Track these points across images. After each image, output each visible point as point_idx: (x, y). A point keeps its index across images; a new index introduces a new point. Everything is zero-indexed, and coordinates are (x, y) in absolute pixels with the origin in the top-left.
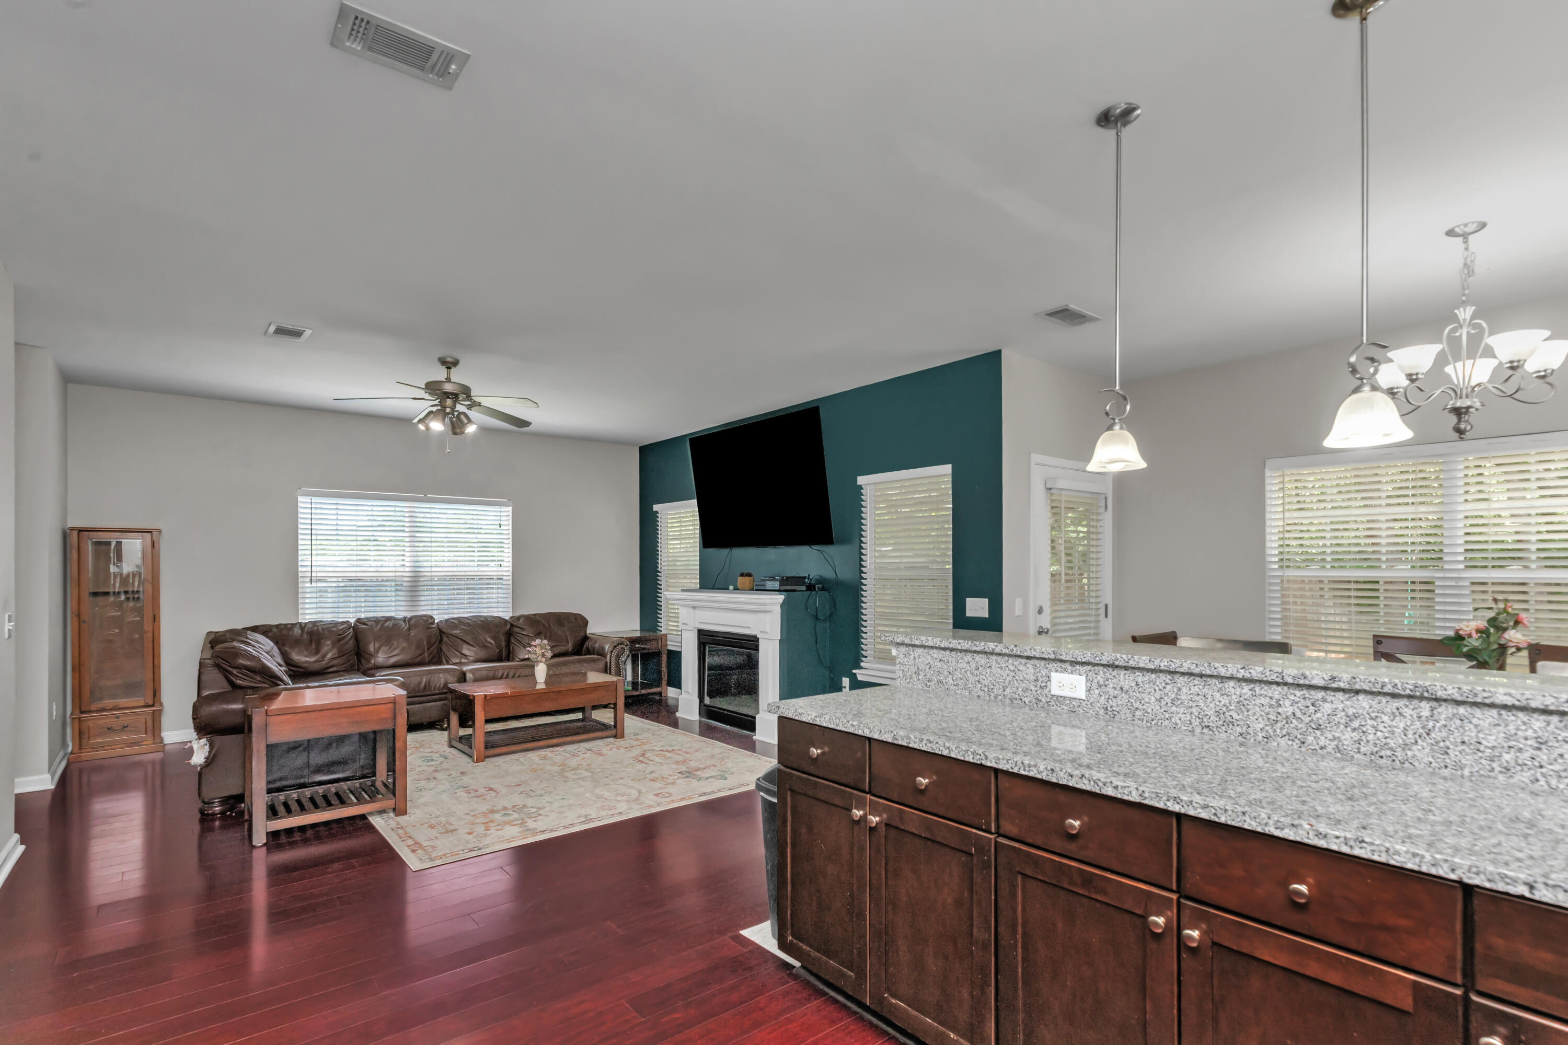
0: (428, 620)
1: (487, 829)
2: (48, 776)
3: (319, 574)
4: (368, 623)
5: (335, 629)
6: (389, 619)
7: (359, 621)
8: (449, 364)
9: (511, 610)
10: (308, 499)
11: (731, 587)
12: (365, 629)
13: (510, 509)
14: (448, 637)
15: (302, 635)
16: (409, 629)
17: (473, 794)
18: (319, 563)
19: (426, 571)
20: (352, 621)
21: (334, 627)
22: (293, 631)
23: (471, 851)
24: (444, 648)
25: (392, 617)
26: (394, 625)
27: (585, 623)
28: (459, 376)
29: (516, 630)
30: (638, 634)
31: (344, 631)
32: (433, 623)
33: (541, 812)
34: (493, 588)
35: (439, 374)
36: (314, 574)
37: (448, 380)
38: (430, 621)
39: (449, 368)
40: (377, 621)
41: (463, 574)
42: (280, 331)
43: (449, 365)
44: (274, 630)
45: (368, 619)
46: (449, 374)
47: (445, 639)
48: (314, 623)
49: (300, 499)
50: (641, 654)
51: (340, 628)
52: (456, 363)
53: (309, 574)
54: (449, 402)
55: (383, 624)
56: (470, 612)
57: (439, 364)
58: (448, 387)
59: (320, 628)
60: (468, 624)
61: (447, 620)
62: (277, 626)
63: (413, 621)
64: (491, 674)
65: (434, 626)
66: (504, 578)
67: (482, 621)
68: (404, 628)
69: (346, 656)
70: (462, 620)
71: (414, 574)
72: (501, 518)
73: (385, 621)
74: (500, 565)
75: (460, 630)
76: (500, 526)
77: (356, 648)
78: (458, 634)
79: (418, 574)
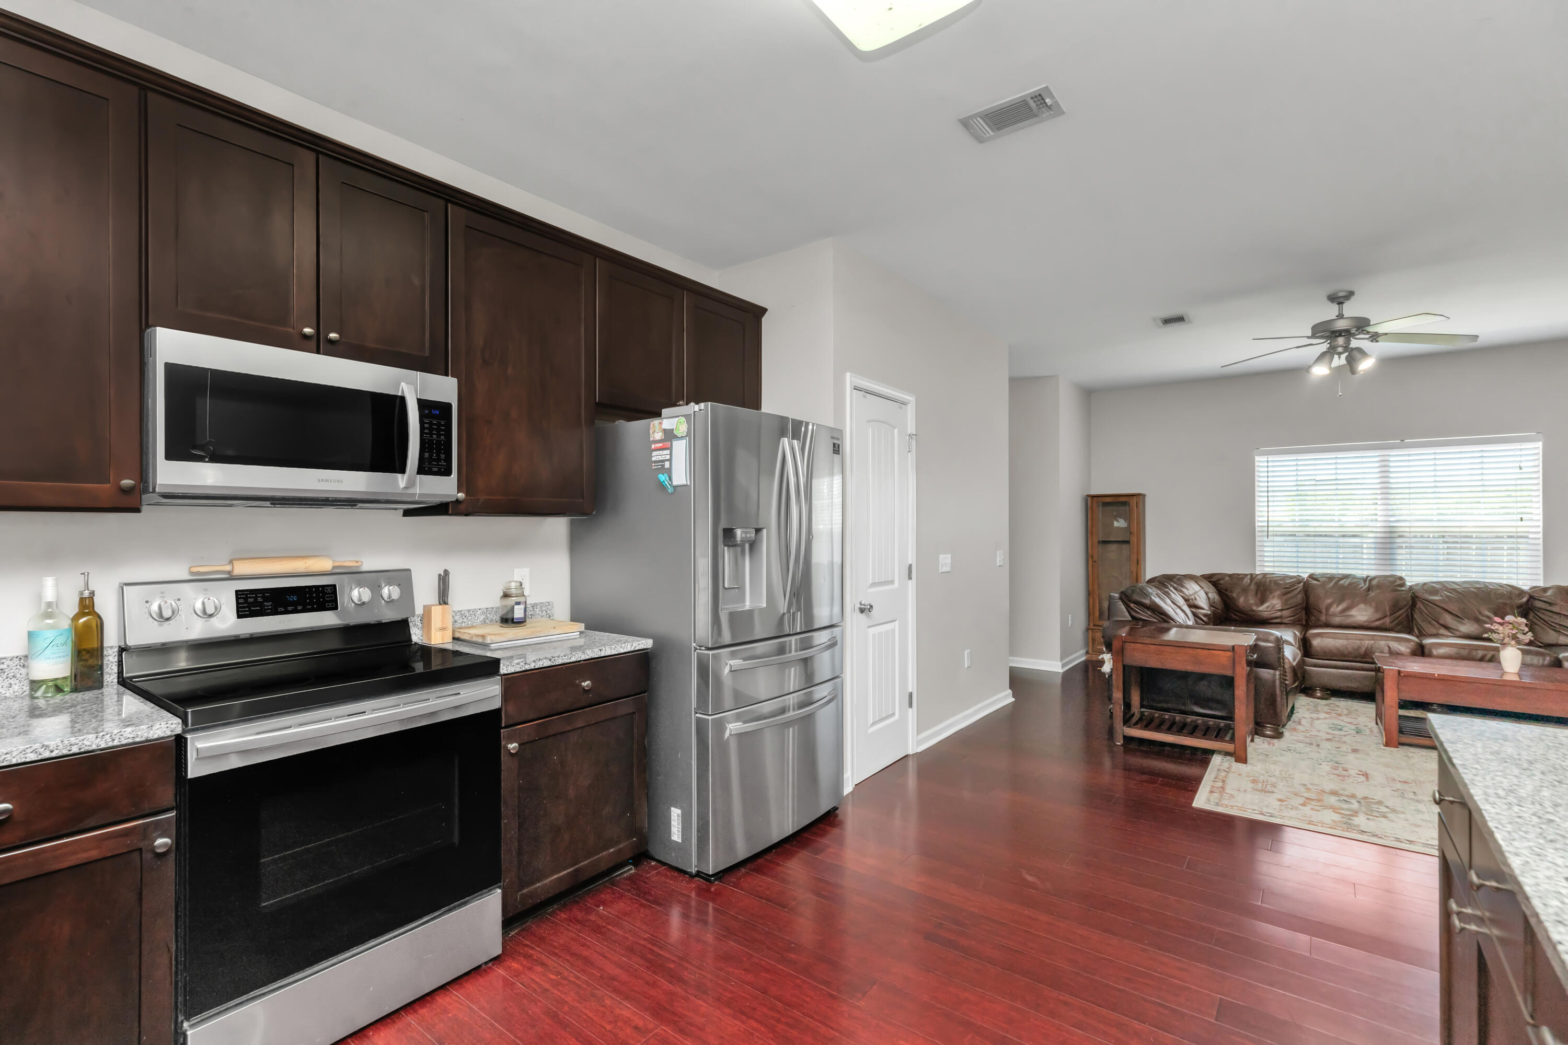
0: (1395, 582)
1: (1303, 805)
2: (1060, 664)
3: (1276, 529)
4: (1320, 579)
5: (1281, 582)
6: (1346, 577)
7: (1311, 576)
8: (1338, 299)
9: (1541, 577)
10: (1264, 458)
12: (1317, 584)
13: (1540, 444)
14: (1422, 602)
15: (1250, 584)
16: (1369, 589)
17: (1340, 771)
18: (1276, 519)
19: (1403, 527)
20: (1305, 576)
21: (1281, 580)
22: (1242, 581)
23: (1261, 814)
24: (1417, 616)
25: (1350, 575)
26: (1350, 584)
28: (1352, 309)
29: (1538, 604)
31: (1293, 585)
32: (1403, 585)
33: (1391, 816)
34: (1503, 549)
35: (1329, 312)
36: (1270, 529)
37: (1340, 316)
38: (1399, 582)
39: (1340, 303)
40: (1331, 578)
41: (1458, 530)
42: (1167, 321)
43: (1341, 300)
44: (1227, 578)
45: (1323, 575)
46: (1341, 310)
47: (1419, 605)
48: (1265, 575)
49: (1257, 458)
51: (1288, 582)
52: (1350, 294)
53: (1266, 529)
54: (1341, 341)
55: (1338, 581)
56: (1465, 577)
57: (1329, 303)
58: (1341, 325)
59: (1268, 580)
60: (1455, 590)
61: (1425, 584)
62: (1230, 576)
63: (1374, 582)
64: (1464, 652)
65: (1403, 589)
66: (1531, 536)
67: (1478, 589)
68: (1362, 587)
69: (1292, 609)
70: (1448, 586)
71: (1387, 530)
72: (1523, 458)
73: (1341, 579)
74: (1522, 520)
75: (1441, 596)
76: (1521, 468)
77: (1305, 603)
78: (1437, 600)
79: (1393, 530)
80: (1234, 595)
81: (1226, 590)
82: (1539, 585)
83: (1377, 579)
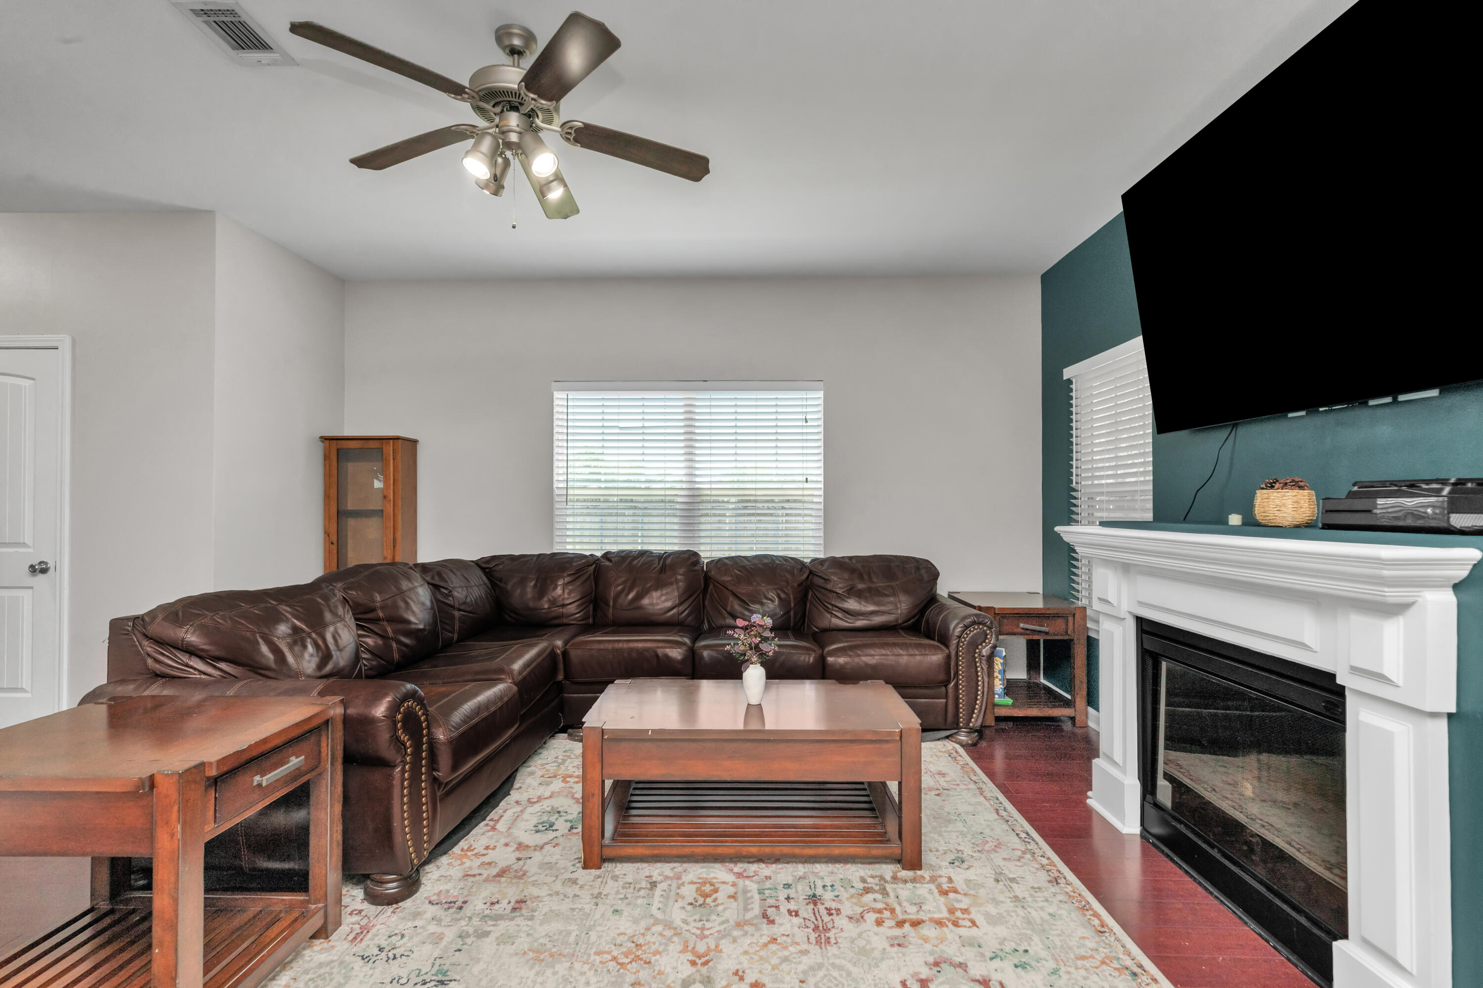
0: (689, 559)
3: (576, 492)
5: (568, 565)
6: (641, 554)
7: (606, 555)
10: (563, 395)
11: (1235, 520)
12: (607, 566)
13: (821, 394)
14: (713, 585)
16: (661, 571)
18: (576, 478)
20: (596, 555)
21: (569, 561)
25: (646, 552)
26: (644, 564)
27: (934, 574)
29: (816, 581)
30: (1038, 604)
31: (586, 566)
32: (697, 563)
36: (570, 492)
38: (694, 559)
40: (625, 556)
45: (618, 553)
47: (711, 588)
49: (556, 395)
50: (1045, 641)
51: (576, 564)
53: (565, 492)
55: (632, 561)
59: (554, 563)
60: (744, 567)
61: (719, 560)
63: (669, 561)
65: (699, 568)
66: (813, 500)
67: (765, 564)
68: (655, 568)
69: (576, 604)
70: (738, 561)
71: (691, 493)
72: (809, 410)
73: (635, 558)
74: (807, 481)
75: (732, 576)
76: (806, 421)
77: (593, 593)
78: (727, 581)
79: (696, 493)
80: (509, 587)
81: (501, 580)
82: (818, 556)
83: (671, 557)
